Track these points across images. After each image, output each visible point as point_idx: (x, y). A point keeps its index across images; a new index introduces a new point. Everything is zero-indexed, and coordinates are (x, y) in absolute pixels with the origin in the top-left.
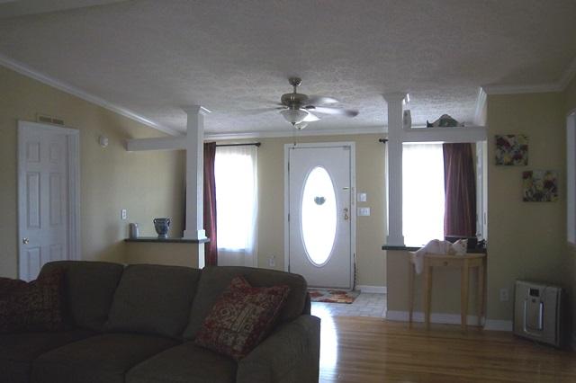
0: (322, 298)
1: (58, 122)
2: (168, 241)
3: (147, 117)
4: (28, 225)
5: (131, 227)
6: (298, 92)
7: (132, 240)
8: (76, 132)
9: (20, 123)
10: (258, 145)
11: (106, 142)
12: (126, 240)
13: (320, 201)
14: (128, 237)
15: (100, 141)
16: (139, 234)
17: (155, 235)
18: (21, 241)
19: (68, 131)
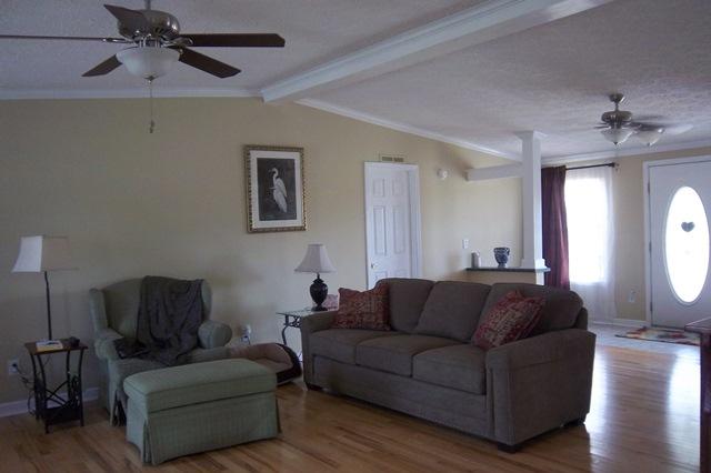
0: (684, 340)
1: (399, 160)
2: (508, 270)
3: (487, 145)
4: (376, 253)
5: (474, 256)
6: (620, 109)
7: (474, 269)
8: (415, 167)
9: (367, 164)
10: (612, 165)
11: (445, 174)
12: (468, 269)
13: (688, 227)
14: (470, 267)
15: (438, 173)
16: (481, 265)
17: (496, 265)
18: (369, 265)
19: (409, 167)
